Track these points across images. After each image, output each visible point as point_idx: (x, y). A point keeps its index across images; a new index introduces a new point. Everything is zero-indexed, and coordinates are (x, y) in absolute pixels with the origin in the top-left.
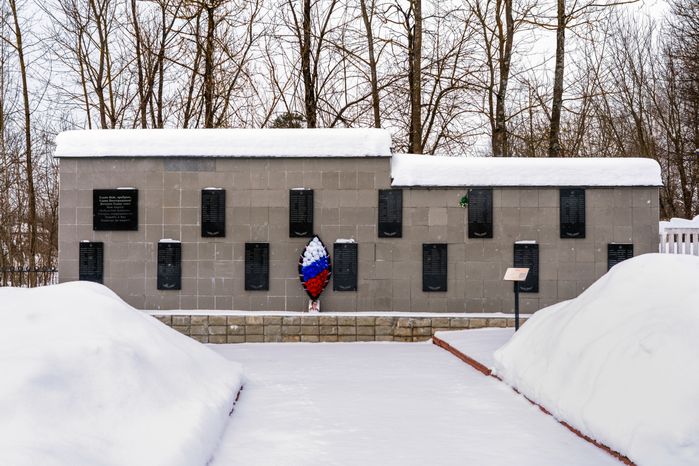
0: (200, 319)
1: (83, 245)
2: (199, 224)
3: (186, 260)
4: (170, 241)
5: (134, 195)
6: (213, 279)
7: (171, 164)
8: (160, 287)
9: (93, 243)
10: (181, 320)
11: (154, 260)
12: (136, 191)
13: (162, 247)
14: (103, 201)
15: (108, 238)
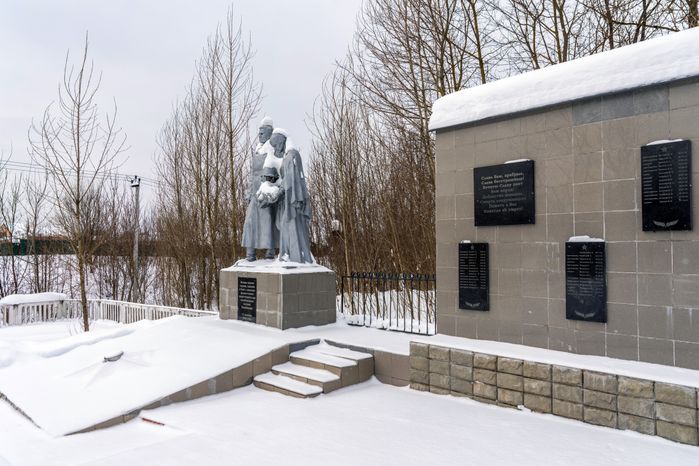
0: (637, 387)
1: (463, 247)
2: (637, 209)
3: (615, 273)
4: (585, 239)
5: (528, 169)
6: (669, 309)
7: (586, 111)
8: (571, 316)
9: (475, 244)
10: (600, 381)
11: (560, 270)
12: (532, 163)
13: (573, 249)
14: (487, 182)
15: (493, 236)
